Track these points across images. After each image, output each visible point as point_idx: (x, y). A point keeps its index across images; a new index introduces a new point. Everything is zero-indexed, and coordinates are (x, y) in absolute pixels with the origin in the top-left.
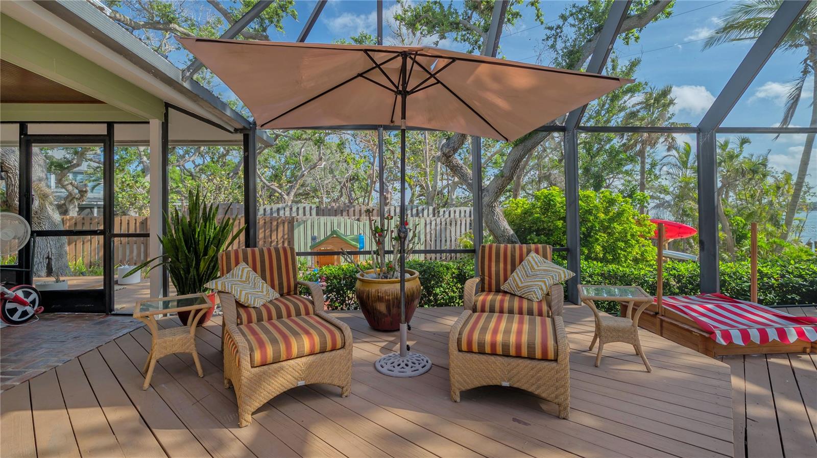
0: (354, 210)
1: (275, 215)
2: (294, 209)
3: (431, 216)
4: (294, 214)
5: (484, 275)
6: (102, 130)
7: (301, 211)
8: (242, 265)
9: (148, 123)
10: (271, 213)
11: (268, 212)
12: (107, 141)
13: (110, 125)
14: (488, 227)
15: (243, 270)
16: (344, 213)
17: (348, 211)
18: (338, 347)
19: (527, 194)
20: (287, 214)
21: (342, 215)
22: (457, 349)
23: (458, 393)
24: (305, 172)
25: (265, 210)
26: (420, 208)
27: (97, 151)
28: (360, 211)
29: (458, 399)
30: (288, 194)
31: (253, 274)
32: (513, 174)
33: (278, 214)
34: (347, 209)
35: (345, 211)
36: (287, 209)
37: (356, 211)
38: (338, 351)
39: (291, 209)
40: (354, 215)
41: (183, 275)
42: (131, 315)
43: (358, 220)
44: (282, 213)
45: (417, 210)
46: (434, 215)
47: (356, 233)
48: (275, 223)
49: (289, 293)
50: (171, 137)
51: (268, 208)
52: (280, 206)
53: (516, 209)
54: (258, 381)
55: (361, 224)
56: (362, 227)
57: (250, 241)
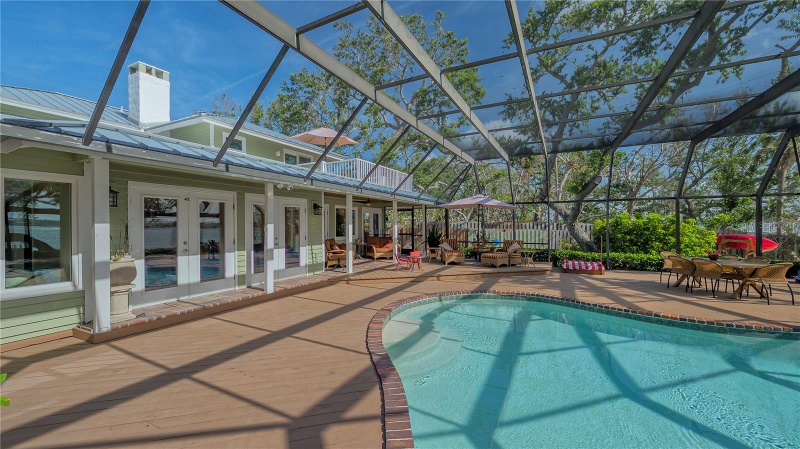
0: (503, 225)
1: (459, 227)
2: (469, 224)
3: (555, 229)
4: (469, 227)
7: (473, 226)
10: (457, 227)
11: (456, 226)
15: (445, 243)
16: (498, 227)
17: (500, 226)
20: (466, 227)
25: (454, 225)
28: (507, 226)
30: (467, 216)
31: (448, 245)
33: (461, 227)
36: (466, 224)
39: (468, 224)
40: (502, 228)
43: (504, 231)
44: (462, 226)
45: (545, 225)
46: (557, 229)
47: (495, 238)
48: (459, 232)
51: (456, 224)
52: (462, 222)
54: (448, 259)
55: (506, 233)
56: (506, 235)
57: (447, 237)
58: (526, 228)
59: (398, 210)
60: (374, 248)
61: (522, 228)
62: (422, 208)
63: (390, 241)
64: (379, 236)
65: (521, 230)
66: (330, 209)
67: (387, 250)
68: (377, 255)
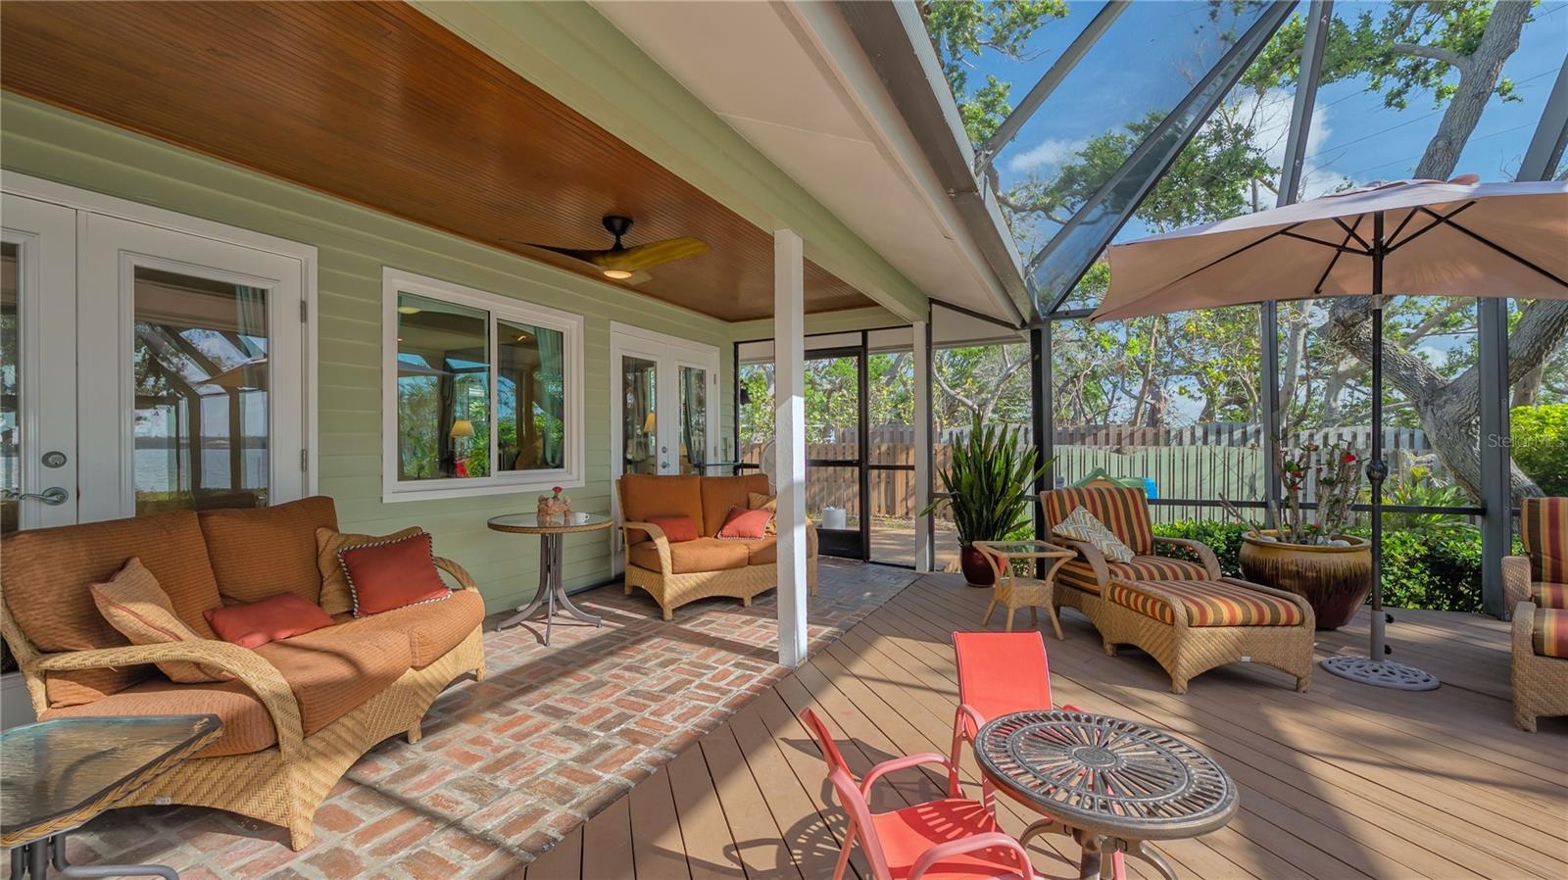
0: (1107, 435)
5: (1541, 553)
6: (855, 340)
8: (1080, 510)
9: (912, 326)
12: (861, 352)
13: (865, 333)
14: (1453, 468)
15: (1084, 516)
17: (1095, 435)
18: (1294, 623)
19: (1553, 391)
21: (1083, 443)
22: (1532, 651)
23: (1532, 718)
24: (1012, 371)
26: (1251, 429)
27: (849, 366)
28: (1119, 435)
29: (1533, 728)
32: (1540, 352)
34: (1094, 431)
35: (1089, 436)
37: (1111, 435)
38: (1295, 629)
40: (1107, 443)
41: (974, 520)
42: (914, 568)
43: (1118, 451)
45: (1244, 433)
49: (1144, 553)
50: (934, 339)
53: (1540, 431)
56: (1126, 465)
58: (1180, 443)
59: (811, 354)
60: (662, 544)
61: (1168, 443)
62: (909, 347)
63: (756, 498)
64: (711, 472)
65: (1165, 450)
66: (322, 284)
67: (739, 550)
68: (675, 586)
